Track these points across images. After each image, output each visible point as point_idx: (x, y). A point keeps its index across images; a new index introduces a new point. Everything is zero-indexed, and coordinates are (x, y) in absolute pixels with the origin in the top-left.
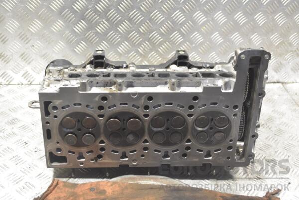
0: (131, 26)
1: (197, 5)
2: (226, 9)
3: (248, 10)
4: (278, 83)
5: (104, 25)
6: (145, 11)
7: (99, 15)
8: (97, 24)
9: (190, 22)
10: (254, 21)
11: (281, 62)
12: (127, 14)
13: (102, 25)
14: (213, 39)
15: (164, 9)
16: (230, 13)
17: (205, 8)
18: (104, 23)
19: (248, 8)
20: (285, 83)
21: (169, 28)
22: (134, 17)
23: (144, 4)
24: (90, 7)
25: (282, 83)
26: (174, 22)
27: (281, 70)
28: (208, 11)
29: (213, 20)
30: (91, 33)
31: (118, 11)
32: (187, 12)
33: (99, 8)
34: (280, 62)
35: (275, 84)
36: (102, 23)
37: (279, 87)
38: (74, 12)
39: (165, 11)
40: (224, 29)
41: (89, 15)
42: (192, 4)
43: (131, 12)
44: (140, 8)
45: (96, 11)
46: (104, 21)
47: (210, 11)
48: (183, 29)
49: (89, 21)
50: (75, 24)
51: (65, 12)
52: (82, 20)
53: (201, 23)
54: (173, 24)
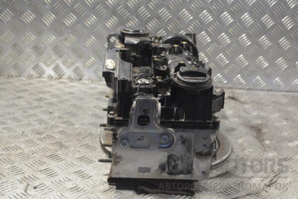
0: (160, 24)
1: (223, 5)
2: (253, 10)
6: (173, 10)
7: (129, 12)
8: (128, 20)
9: (217, 22)
10: (281, 24)
12: (156, 11)
13: (132, 21)
14: (240, 41)
15: (192, 8)
16: (256, 15)
17: (232, 9)
18: (134, 19)
19: (274, 11)
21: (196, 27)
22: (163, 14)
23: (172, 3)
24: (122, 3)
26: (201, 22)
28: (235, 12)
29: (240, 21)
31: (148, 8)
32: (214, 11)
33: (130, 4)
36: (132, 19)
38: (107, 7)
40: (252, 31)
41: (121, 10)
42: (219, 4)
43: (161, 9)
44: (169, 7)
45: (127, 7)
46: (134, 17)
47: (237, 12)
48: (210, 29)
49: (120, 17)
50: (107, 19)
51: (98, 7)
52: (114, 15)
53: (228, 24)
54: (200, 23)
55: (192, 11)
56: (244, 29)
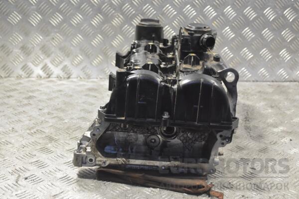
2: (235, 3)
3: (256, 5)
4: (295, 81)
5: (119, 18)
6: (157, 5)
7: (114, 9)
8: (113, 17)
9: (201, 16)
10: (263, 15)
11: (296, 59)
12: (140, 8)
13: (117, 18)
14: (224, 34)
16: (239, 7)
17: (215, 3)
18: (119, 17)
19: (256, 3)
21: (181, 22)
22: (147, 10)
27: (296, 67)
28: (218, 6)
29: (223, 14)
30: (107, 26)
31: (132, 5)
32: (198, 6)
34: (295, 60)
35: (292, 83)
36: (117, 16)
37: (296, 85)
38: (92, 5)
39: (177, 5)
40: (235, 24)
41: (106, 8)
43: (145, 6)
44: (153, 3)
45: (111, 5)
46: (119, 14)
47: (219, 6)
49: (105, 15)
50: (92, 17)
51: (83, 5)
53: (212, 17)
54: (184, 18)
55: (175, 6)
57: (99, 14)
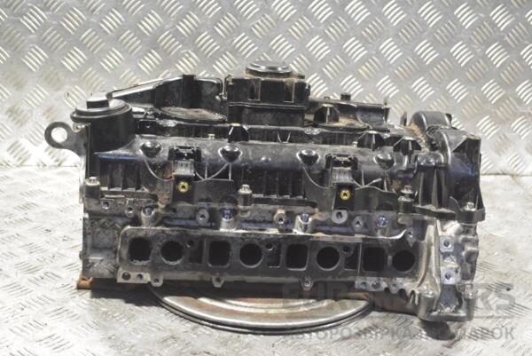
0: (236, 62)
1: (348, 26)
3: (438, 37)
4: (504, 174)
5: (191, 59)
6: (260, 37)
7: (181, 42)
8: (179, 57)
9: (338, 57)
10: (450, 56)
11: (506, 134)
12: (230, 41)
13: (187, 58)
14: (380, 89)
15: (293, 34)
16: (406, 41)
17: (363, 33)
18: (190, 56)
19: (437, 33)
20: (517, 175)
21: (302, 65)
23: (258, 24)
24: (167, 26)
25: (512, 176)
26: (311, 58)
27: (507, 149)
28: (369, 38)
29: (378, 53)
30: (168, 73)
31: (214, 34)
32: (333, 38)
33: (183, 28)
34: (504, 135)
35: (498, 176)
36: (187, 55)
37: (506, 180)
38: (140, 35)
39: (295, 36)
40: (399, 71)
41: (165, 41)
42: (341, 25)
43: (237, 36)
44: (251, 31)
45: (176, 34)
46: (190, 52)
47: (372, 38)
48: (326, 69)
49: (165, 53)
50: (141, 57)
51: (125, 34)
52: (154, 49)
53: (357, 59)
54: (308, 59)
55: (293, 37)
56: (385, 67)
57: (153, 51)
